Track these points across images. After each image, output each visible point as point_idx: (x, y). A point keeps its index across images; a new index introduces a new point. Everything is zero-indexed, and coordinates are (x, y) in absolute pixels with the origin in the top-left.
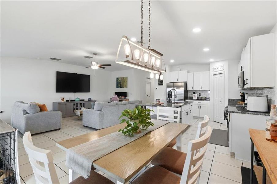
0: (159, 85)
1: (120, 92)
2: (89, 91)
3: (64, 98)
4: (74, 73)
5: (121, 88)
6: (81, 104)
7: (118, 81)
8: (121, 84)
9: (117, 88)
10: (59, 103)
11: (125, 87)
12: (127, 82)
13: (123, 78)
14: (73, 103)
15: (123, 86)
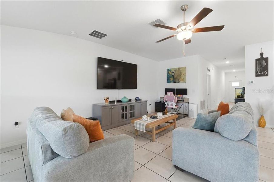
0: (256, 76)
1: (175, 89)
2: (136, 88)
3: (108, 98)
4: (119, 60)
5: (174, 82)
6: (131, 106)
7: (170, 72)
8: (175, 77)
9: (168, 82)
10: (103, 107)
11: (182, 81)
12: (185, 73)
13: (179, 69)
14: (121, 106)
15: (178, 80)
